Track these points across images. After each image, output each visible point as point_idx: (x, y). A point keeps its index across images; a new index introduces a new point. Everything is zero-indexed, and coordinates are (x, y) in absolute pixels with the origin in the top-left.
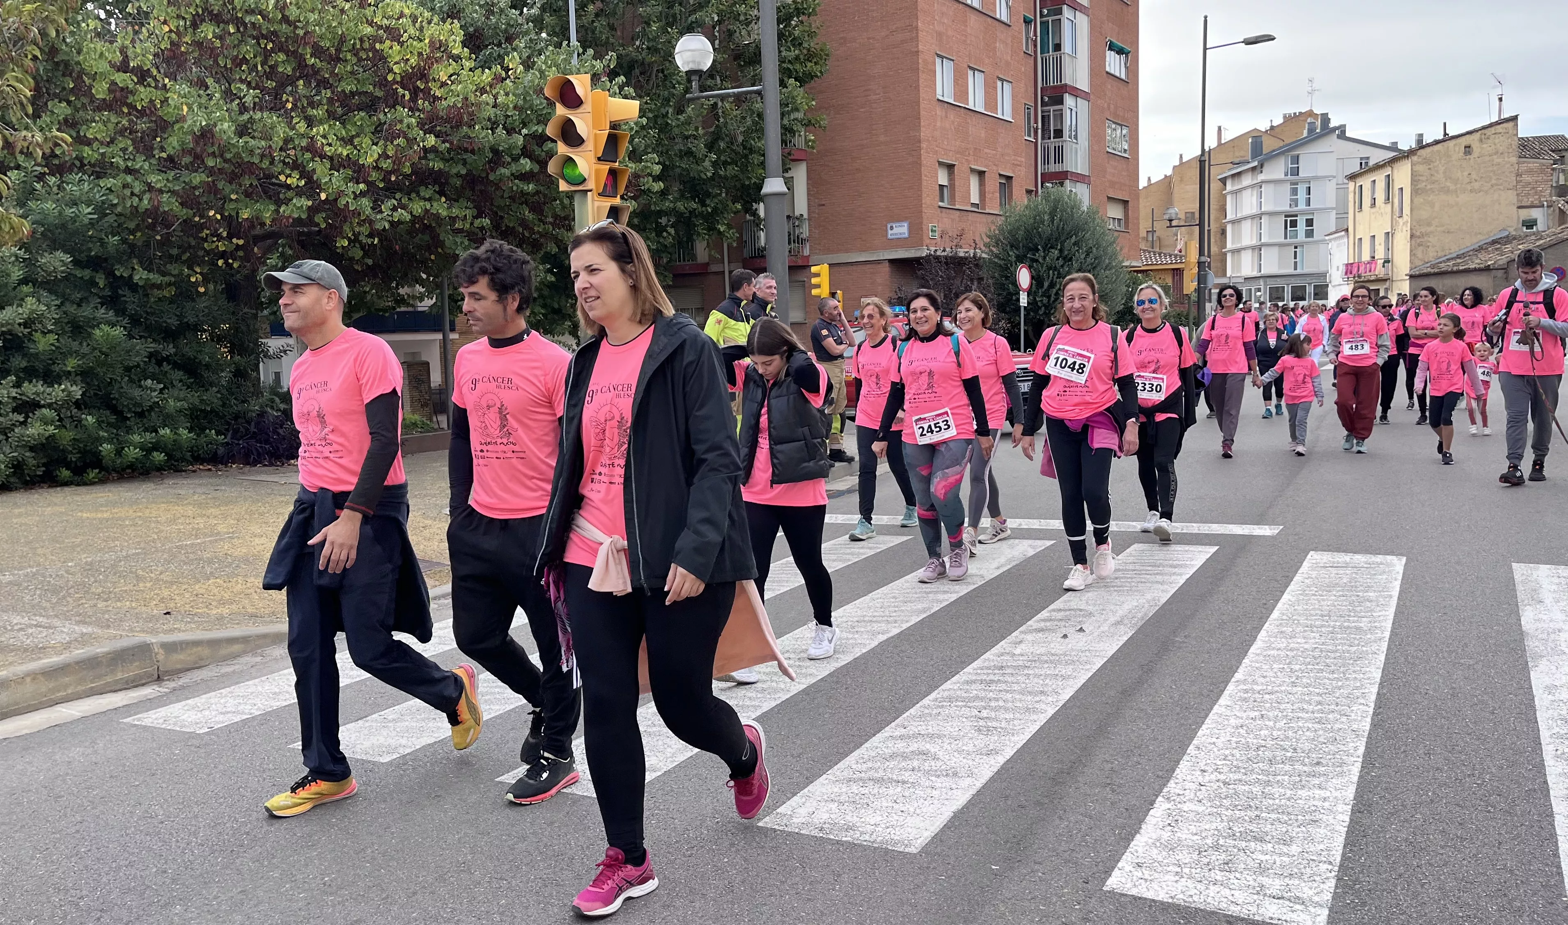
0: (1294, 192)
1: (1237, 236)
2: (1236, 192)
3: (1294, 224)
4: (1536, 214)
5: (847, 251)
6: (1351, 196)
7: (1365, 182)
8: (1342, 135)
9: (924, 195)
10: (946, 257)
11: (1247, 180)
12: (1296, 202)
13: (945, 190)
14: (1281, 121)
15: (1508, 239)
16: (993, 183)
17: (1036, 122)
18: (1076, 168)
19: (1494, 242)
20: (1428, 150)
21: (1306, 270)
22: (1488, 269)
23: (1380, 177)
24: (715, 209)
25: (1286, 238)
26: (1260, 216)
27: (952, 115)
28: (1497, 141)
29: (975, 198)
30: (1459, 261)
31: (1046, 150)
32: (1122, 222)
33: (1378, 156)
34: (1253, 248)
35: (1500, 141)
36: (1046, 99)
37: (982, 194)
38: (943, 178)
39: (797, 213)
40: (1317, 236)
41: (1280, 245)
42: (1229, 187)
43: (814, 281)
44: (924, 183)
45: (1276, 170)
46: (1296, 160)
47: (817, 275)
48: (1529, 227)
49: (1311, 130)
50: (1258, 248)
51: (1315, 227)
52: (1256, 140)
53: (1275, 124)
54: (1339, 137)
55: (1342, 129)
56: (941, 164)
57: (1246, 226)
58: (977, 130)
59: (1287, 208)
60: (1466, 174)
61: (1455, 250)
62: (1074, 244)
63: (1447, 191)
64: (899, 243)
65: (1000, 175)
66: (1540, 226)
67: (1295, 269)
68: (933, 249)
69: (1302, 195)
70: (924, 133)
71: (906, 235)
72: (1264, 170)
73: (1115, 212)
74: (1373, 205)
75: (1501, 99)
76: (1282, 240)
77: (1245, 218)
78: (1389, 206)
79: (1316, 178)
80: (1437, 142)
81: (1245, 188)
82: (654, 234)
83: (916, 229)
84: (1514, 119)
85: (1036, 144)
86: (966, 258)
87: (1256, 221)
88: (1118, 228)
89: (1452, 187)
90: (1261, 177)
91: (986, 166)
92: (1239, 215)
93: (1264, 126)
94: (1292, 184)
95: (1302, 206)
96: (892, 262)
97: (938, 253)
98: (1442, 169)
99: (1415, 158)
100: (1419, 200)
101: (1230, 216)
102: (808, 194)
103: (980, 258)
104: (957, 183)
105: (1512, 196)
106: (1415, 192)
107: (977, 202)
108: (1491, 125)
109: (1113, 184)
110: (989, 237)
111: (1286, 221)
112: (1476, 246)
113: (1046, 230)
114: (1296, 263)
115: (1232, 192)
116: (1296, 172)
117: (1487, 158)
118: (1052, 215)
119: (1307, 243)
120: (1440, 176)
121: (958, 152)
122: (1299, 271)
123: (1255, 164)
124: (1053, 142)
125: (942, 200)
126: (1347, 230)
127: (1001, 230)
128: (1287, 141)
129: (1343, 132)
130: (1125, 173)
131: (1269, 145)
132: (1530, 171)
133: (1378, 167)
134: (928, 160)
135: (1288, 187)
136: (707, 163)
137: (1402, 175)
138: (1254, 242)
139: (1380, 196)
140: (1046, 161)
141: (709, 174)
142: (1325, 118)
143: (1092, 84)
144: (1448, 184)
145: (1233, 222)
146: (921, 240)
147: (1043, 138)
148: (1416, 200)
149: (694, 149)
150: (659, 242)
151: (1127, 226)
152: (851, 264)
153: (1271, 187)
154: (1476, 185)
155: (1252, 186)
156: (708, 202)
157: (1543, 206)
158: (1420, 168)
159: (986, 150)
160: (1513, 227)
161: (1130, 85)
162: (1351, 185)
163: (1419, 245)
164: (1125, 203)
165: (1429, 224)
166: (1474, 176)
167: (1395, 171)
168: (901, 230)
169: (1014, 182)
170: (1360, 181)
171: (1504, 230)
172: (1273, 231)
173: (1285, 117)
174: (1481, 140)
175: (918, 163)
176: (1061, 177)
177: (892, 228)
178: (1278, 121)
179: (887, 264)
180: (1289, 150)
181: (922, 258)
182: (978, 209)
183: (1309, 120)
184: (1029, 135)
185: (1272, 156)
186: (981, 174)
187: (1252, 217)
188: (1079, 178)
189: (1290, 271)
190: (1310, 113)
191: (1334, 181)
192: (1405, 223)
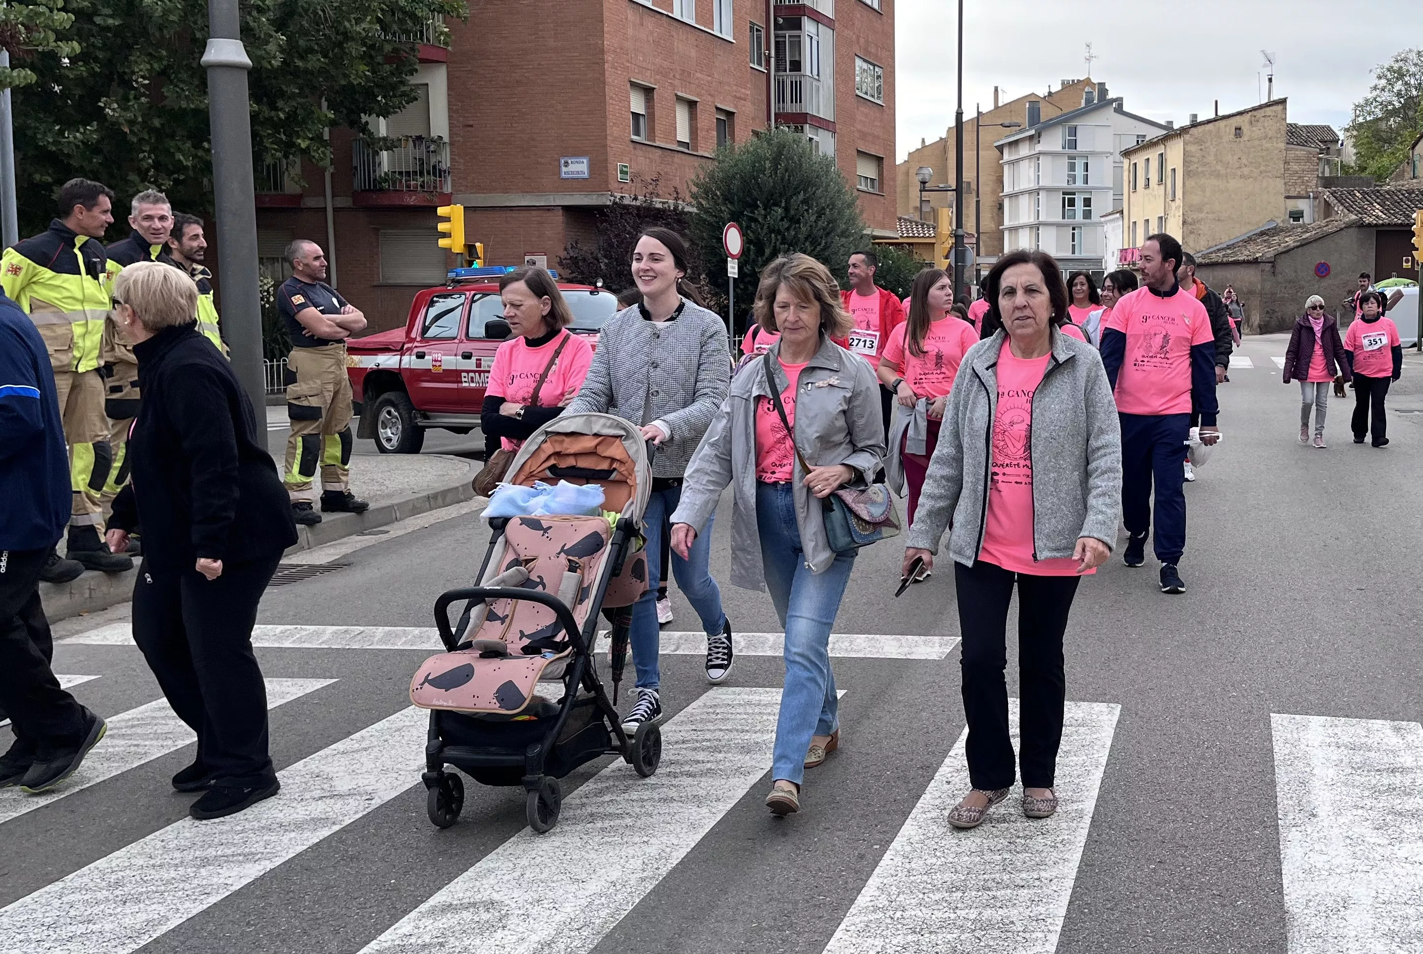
0: (1072, 167)
1: (1015, 214)
2: (1012, 163)
3: (1072, 203)
4: (1303, 205)
5: (506, 191)
6: (1126, 174)
7: (1139, 159)
8: (1119, 110)
9: (609, 124)
10: (638, 208)
11: (1024, 150)
12: (1074, 178)
13: (641, 120)
14: (1059, 88)
15: (1275, 231)
16: (707, 119)
17: (768, 49)
18: (819, 112)
19: (1262, 234)
20: (1200, 129)
21: (1084, 255)
22: (1256, 262)
23: (1153, 155)
24: (292, 117)
25: (1064, 217)
26: (1037, 191)
27: (650, 23)
28: (1266, 124)
29: (683, 135)
30: (1229, 251)
31: (780, 85)
32: (876, 183)
33: (1153, 133)
34: (1031, 227)
35: (1270, 126)
36: (781, 21)
37: (693, 131)
38: (637, 104)
39: (434, 134)
40: (1095, 217)
41: (1058, 225)
42: (1006, 157)
43: (442, 227)
44: (609, 108)
45: (1053, 141)
46: (1073, 131)
47: (447, 219)
48: (1296, 219)
49: (1089, 101)
50: (1036, 227)
51: (1092, 208)
52: (1033, 104)
53: (1053, 91)
54: (1116, 110)
55: (1119, 101)
56: (634, 85)
57: (1024, 200)
58: (684, 46)
59: (1065, 185)
60: (1236, 157)
61: (1226, 241)
62: (803, 202)
63: (1218, 176)
64: (576, 185)
65: (718, 109)
66: (1307, 219)
67: (1073, 252)
68: (618, 195)
69: (1079, 172)
70: (609, 41)
71: (586, 175)
72: (1041, 140)
73: (867, 170)
74: (1147, 186)
75: (1270, 80)
76: (1059, 219)
77: (1022, 193)
78: (1162, 187)
79: (1093, 153)
80: (1209, 122)
81: (1022, 159)
82: (188, 144)
83: (599, 167)
84: (1283, 102)
85: (768, 75)
86: (664, 211)
87: (1034, 196)
88: (871, 190)
89: (1223, 172)
90: (1039, 148)
91: (698, 95)
92: (1017, 189)
93: (1042, 92)
94: (1070, 158)
95: (1079, 183)
96: (567, 209)
97: (626, 202)
98: (1213, 150)
99: (1187, 137)
100: (1191, 183)
101: (1007, 189)
102: (450, 110)
103: (683, 212)
104: (657, 114)
105: (1279, 184)
106: (1187, 174)
107: (687, 141)
108: (1261, 107)
109: (864, 136)
110: (697, 185)
111: (1064, 199)
112: (1245, 237)
113: (766, 180)
114: (1074, 246)
115: (1009, 163)
116: (1073, 144)
117: (1256, 142)
118: (776, 161)
119: (1084, 224)
120: (1211, 158)
121: (658, 72)
122: (1077, 255)
123: (1033, 132)
124: (788, 76)
125: (637, 132)
126: (1122, 212)
127: (712, 177)
128: (1065, 111)
129: (1120, 106)
130: (877, 123)
131: (1047, 113)
132: (1297, 160)
133: (1152, 144)
134: (615, 79)
135: (1066, 161)
136: (272, 47)
137: (1175, 153)
138: (1032, 220)
139: (1154, 176)
140: (781, 98)
141: (276, 63)
142: (1102, 89)
143: (837, 10)
144: (1219, 167)
145: (1010, 196)
146: (606, 182)
147: (777, 69)
148: (1187, 183)
149: (251, 24)
150: (195, 156)
151: (881, 188)
152: (511, 208)
153: (1049, 158)
154: (1246, 171)
155: (1029, 157)
156: (280, 104)
157: (1309, 197)
158: (1193, 148)
159: (698, 75)
160: (1281, 219)
161: (884, 18)
162: (1126, 162)
163: (1191, 233)
164: (879, 160)
165: (1200, 210)
166: (1244, 161)
167: (1168, 149)
168: (579, 167)
169: (737, 120)
170: (1135, 159)
171: (1272, 220)
172: (1051, 209)
173: (1063, 83)
174: (1251, 123)
175: (601, 82)
176: (799, 120)
177: (566, 164)
178: (1056, 87)
179: (561, 212)
180: (1066, 120)
181: (607, 206)
182: (688, 148)
183: (1086, 90)
184: (760, 64)
185: (1051, 125)
186: (692, 105)
187: (1030, 192)
188: (821, 124)
189: (1068, 254)
190: (1088, 82)
191: (1111, 159)
192: (1177, 208)
